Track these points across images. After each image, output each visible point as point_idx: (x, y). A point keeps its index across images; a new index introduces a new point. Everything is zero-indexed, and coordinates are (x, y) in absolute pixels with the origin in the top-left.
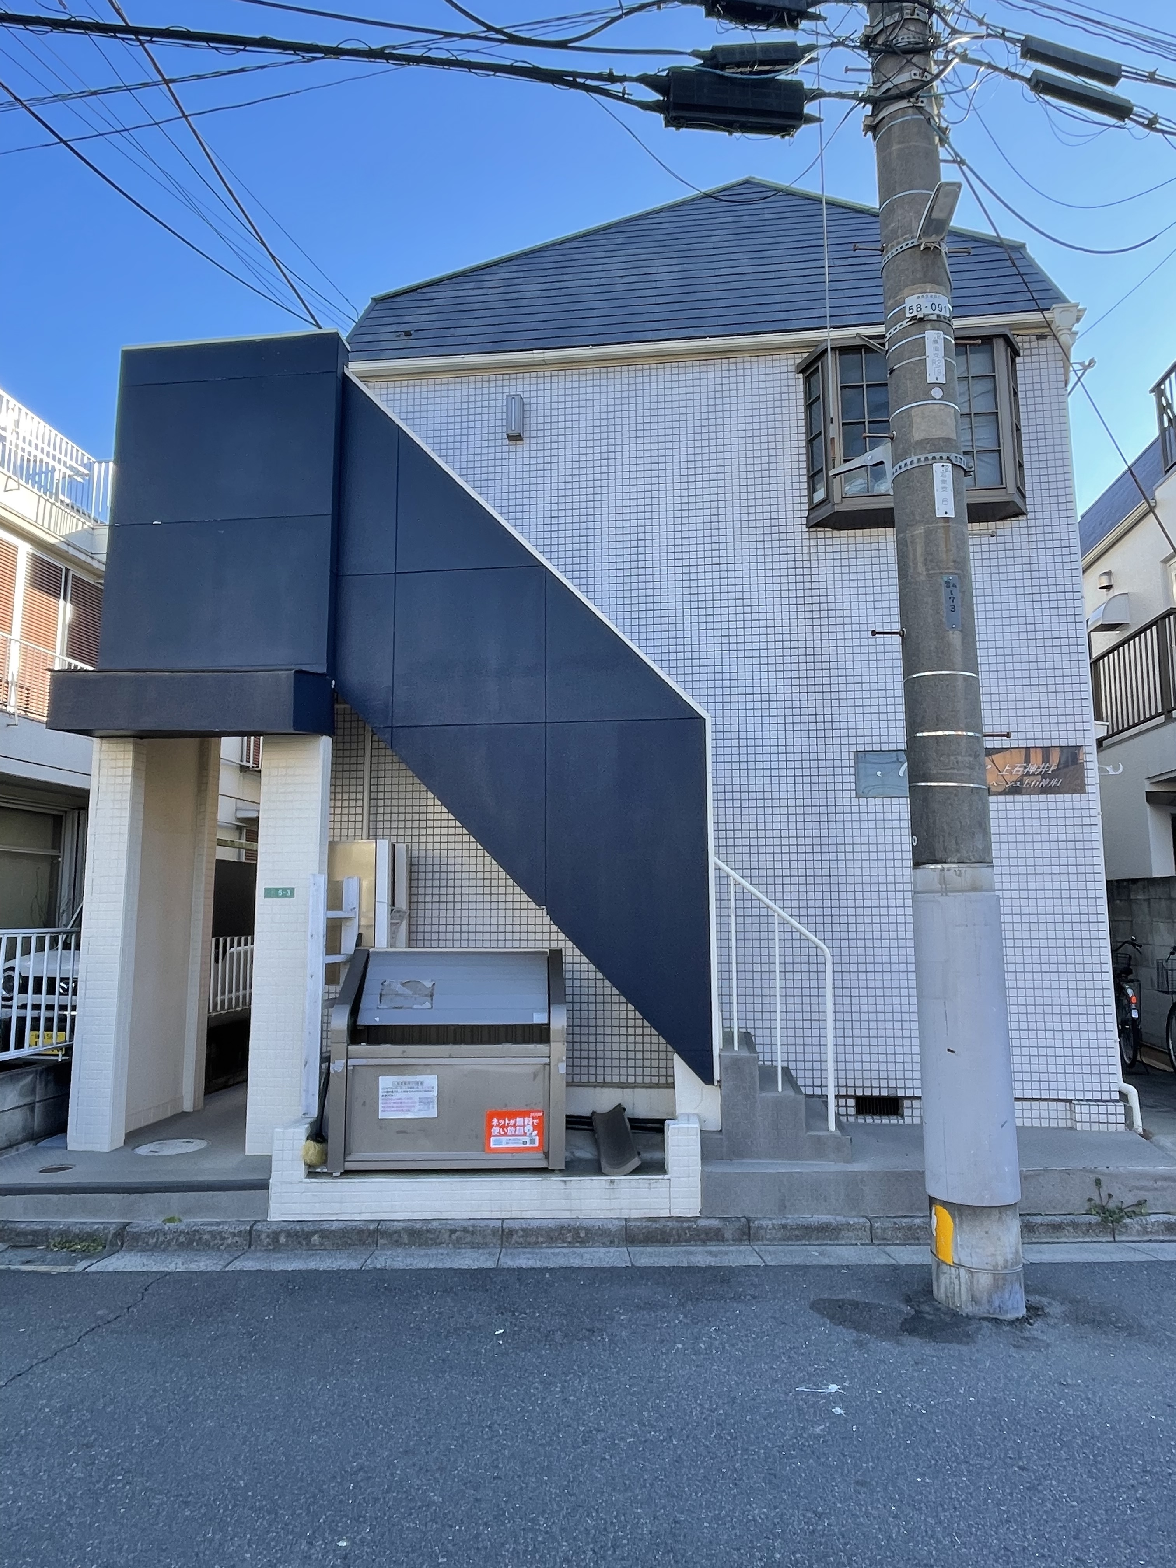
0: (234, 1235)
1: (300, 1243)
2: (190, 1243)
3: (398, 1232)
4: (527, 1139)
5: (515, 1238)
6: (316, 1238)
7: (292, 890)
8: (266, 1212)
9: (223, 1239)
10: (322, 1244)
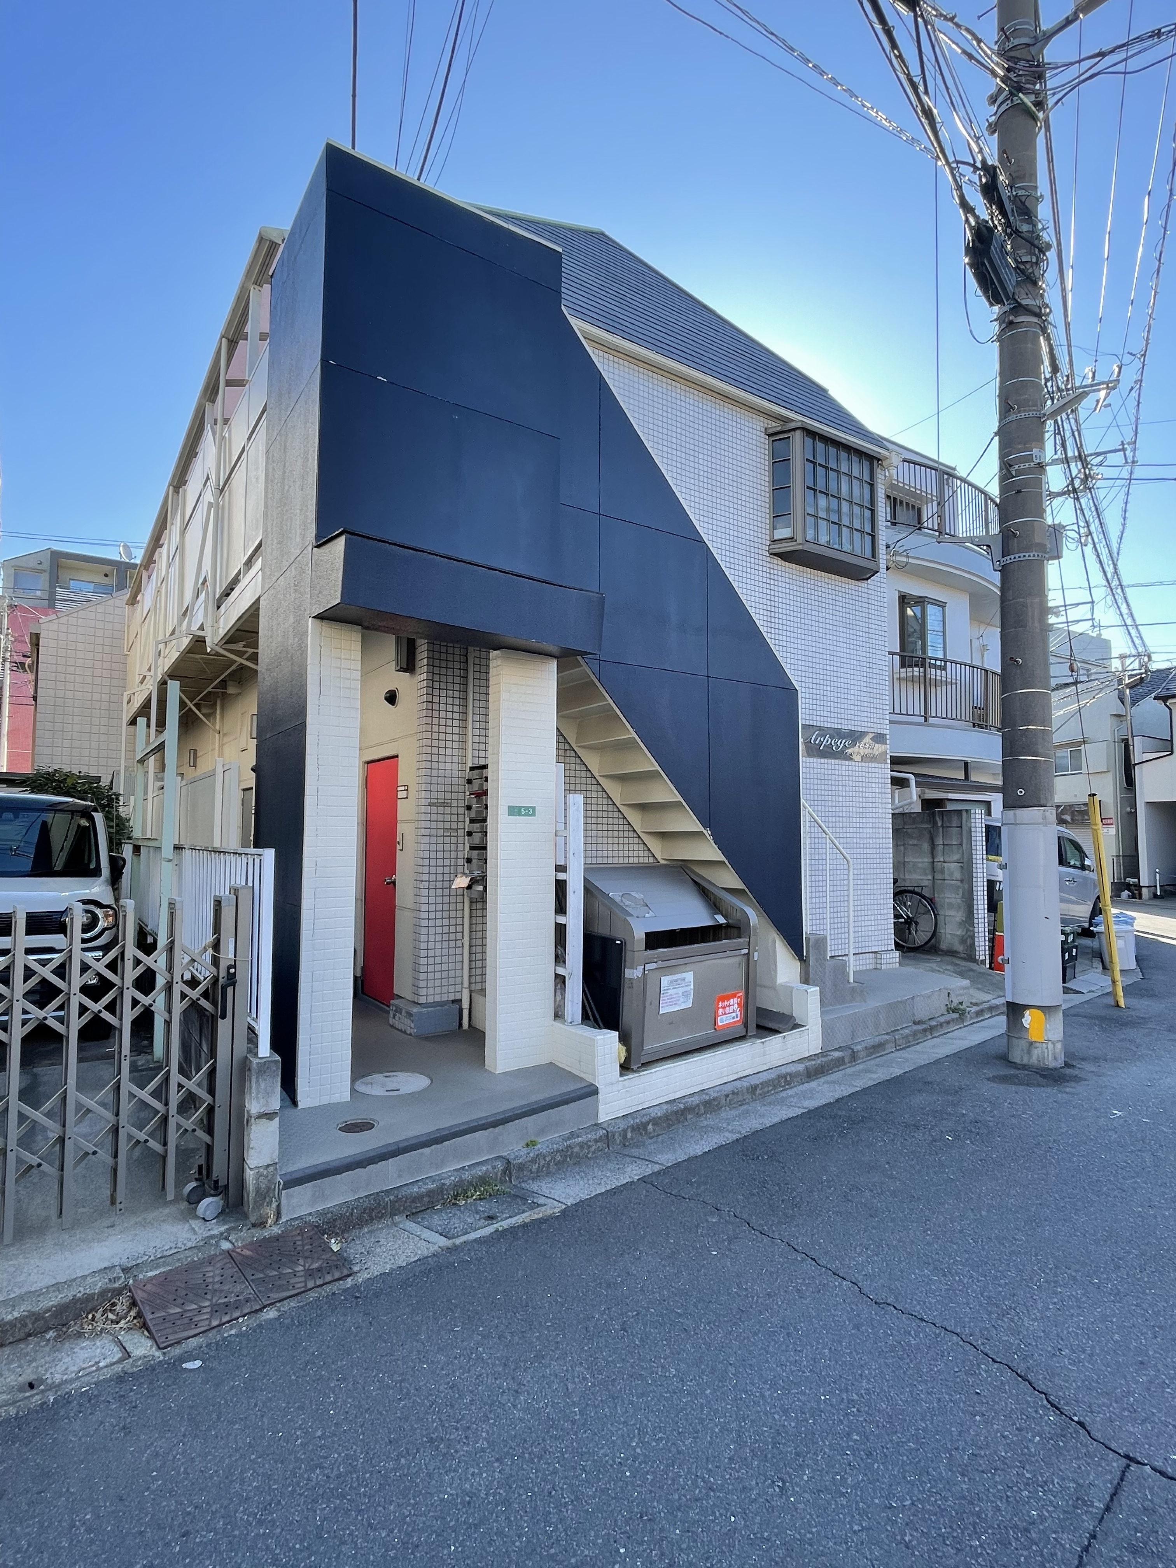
0: (596, 1141)
1: (641, 1134)
2: (565, 1160)
3: (698, 1106)
4: (734, 1014)
5: (758, 1092)
6: (650, 1127)
7: (534, 808)
8: (596, 1116)
9: (589, 1147)
10: (654, 1130)
